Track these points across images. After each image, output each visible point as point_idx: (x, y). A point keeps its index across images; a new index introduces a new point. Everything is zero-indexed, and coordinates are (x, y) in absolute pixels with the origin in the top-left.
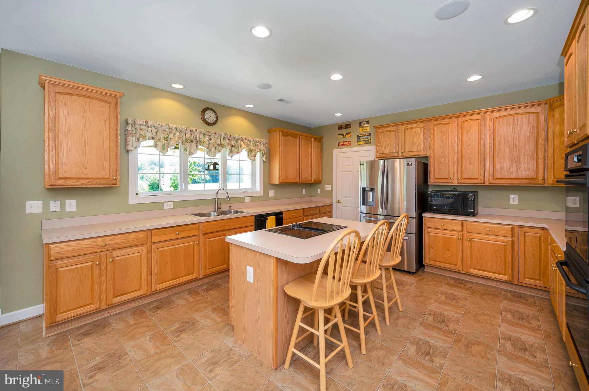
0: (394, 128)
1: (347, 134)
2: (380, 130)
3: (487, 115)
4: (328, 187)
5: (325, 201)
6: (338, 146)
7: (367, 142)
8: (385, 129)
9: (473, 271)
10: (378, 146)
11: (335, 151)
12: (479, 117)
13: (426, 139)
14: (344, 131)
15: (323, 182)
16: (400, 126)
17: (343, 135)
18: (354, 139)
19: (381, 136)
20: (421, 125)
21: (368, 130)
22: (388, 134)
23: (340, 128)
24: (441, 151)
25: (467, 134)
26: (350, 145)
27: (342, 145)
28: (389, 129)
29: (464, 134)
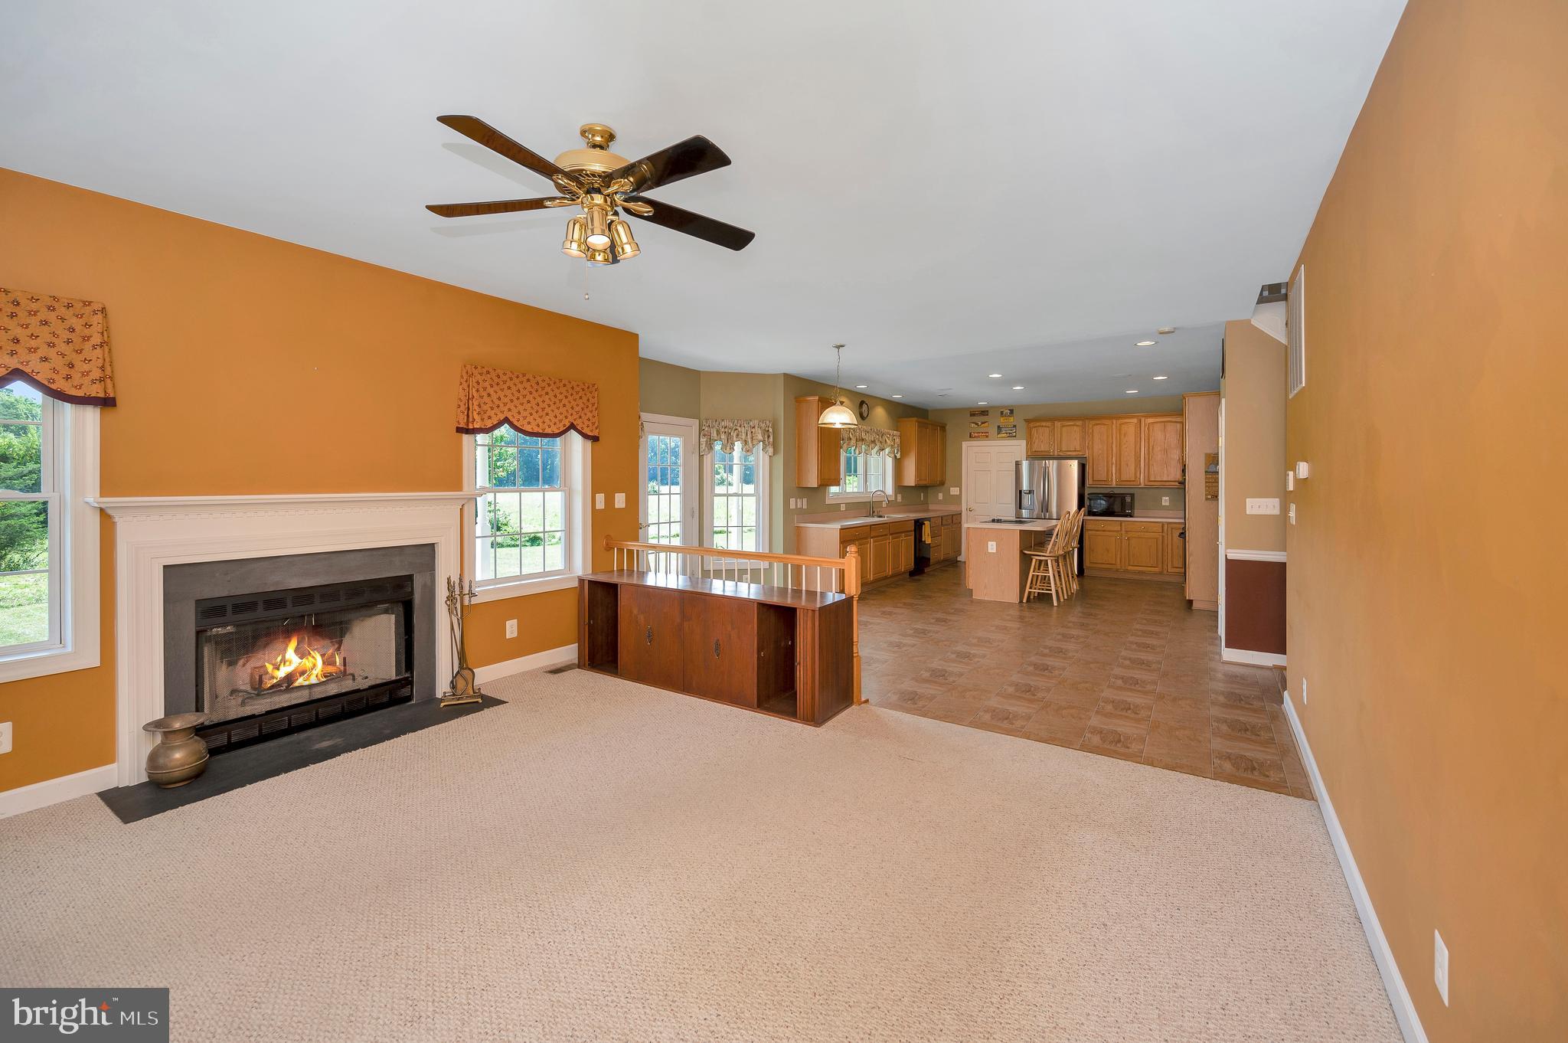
0: (1049, 424)
1: (983, 423)
2: (1032, 425)
3: (1143, 420)
4: (954, 491)
5: (952, 509)
6: (970, 437)
7: (1011, 436)
8: (1038, 424)
9: (1130, 568)
10: (1030, 443)
11: (964, 445)
12: (1135, 420)
13: (1083, 439)
14: (979, 419)
15: (947, 483)
16: (1056, 422)
17: (977, 424)
18: (993, 430)
19: (1034, 431)
20: (1079, 423)
21: (1012, 420)
22: (1041, 430)
23: (973, 415)
24: (1100, 452)
25: (1125, 436)
26: (987, 437)
27: (975, 437)
28: (1044, 424)
29: (1122, 437)
